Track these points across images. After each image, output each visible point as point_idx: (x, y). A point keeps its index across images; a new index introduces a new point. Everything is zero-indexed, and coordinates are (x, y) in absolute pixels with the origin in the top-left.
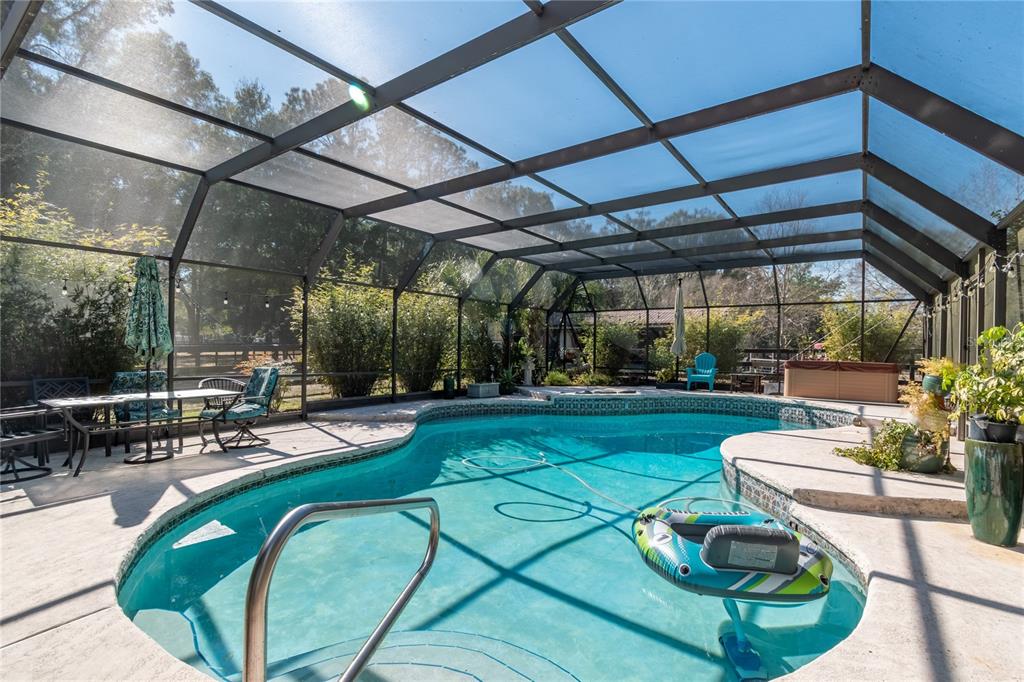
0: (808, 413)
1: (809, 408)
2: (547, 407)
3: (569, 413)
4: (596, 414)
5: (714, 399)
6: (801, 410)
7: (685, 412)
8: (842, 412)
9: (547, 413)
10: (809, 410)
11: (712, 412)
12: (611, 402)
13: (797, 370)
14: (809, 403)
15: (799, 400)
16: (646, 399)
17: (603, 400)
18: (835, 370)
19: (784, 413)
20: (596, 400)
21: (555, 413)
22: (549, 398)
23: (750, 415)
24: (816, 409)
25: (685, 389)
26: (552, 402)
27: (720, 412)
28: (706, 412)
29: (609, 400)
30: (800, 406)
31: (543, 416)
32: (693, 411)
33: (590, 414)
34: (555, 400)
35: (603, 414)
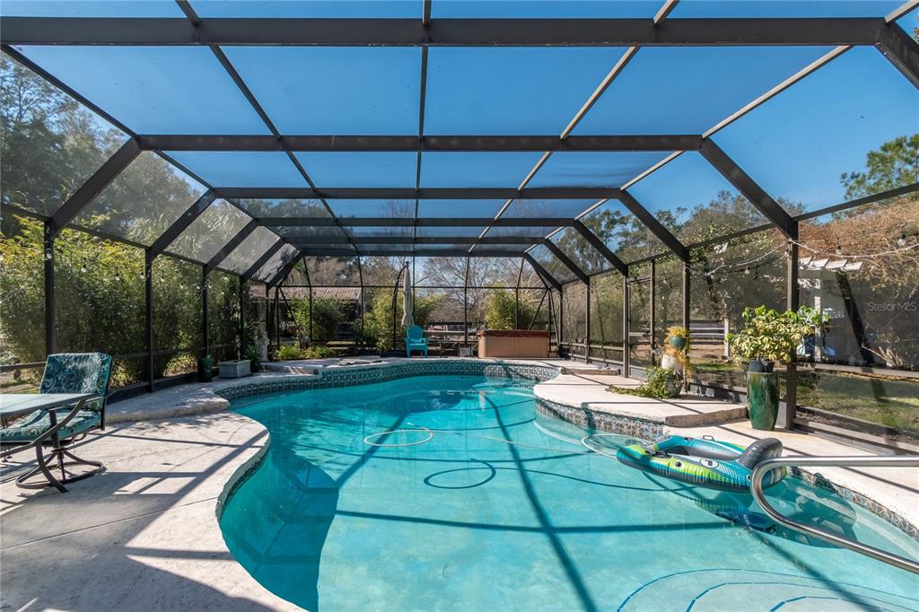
0: (506, 369)
1: (507, 365)
2: (315, 381)
3: (336, 386)
4: (360, 383)
5: (436, 363)
6: (500, 367)
7: (417, 375)
8: (532, 366)
9: (316, 387)
10: (506, 367)
11: (435, 374)
12: (370, 372)
14: (506, 361)
15: (499, 360)
16: (392, 367)
17: (364, 370)
18: (515, 337)
19: (487, 370)
20: (359, 371)
21: (323, 386)
22: (316, 372)
23: (463, 374)
24: (512, 365)
25: (406, 356)
26: (320, 376)
27: (441, 374)
28: (430, 374)
29: (369, 370)
30: (499, 364)
31: (313, 390)
32: (421, 374)
33: (355, 384)
34: (323, 374)
35: (365, 383)
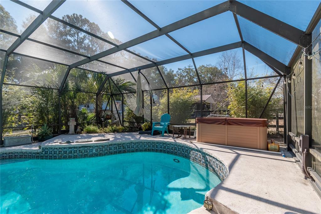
0: (204, 157)
1: (204, 154)
6: (200, 154)
7: (141, 151)
9: (37, 157)
13: (203, 124)
18: (224, 124)
19: (192, 155)
21: (42, 158)
24: (208, 155)
30: (200, 152)
